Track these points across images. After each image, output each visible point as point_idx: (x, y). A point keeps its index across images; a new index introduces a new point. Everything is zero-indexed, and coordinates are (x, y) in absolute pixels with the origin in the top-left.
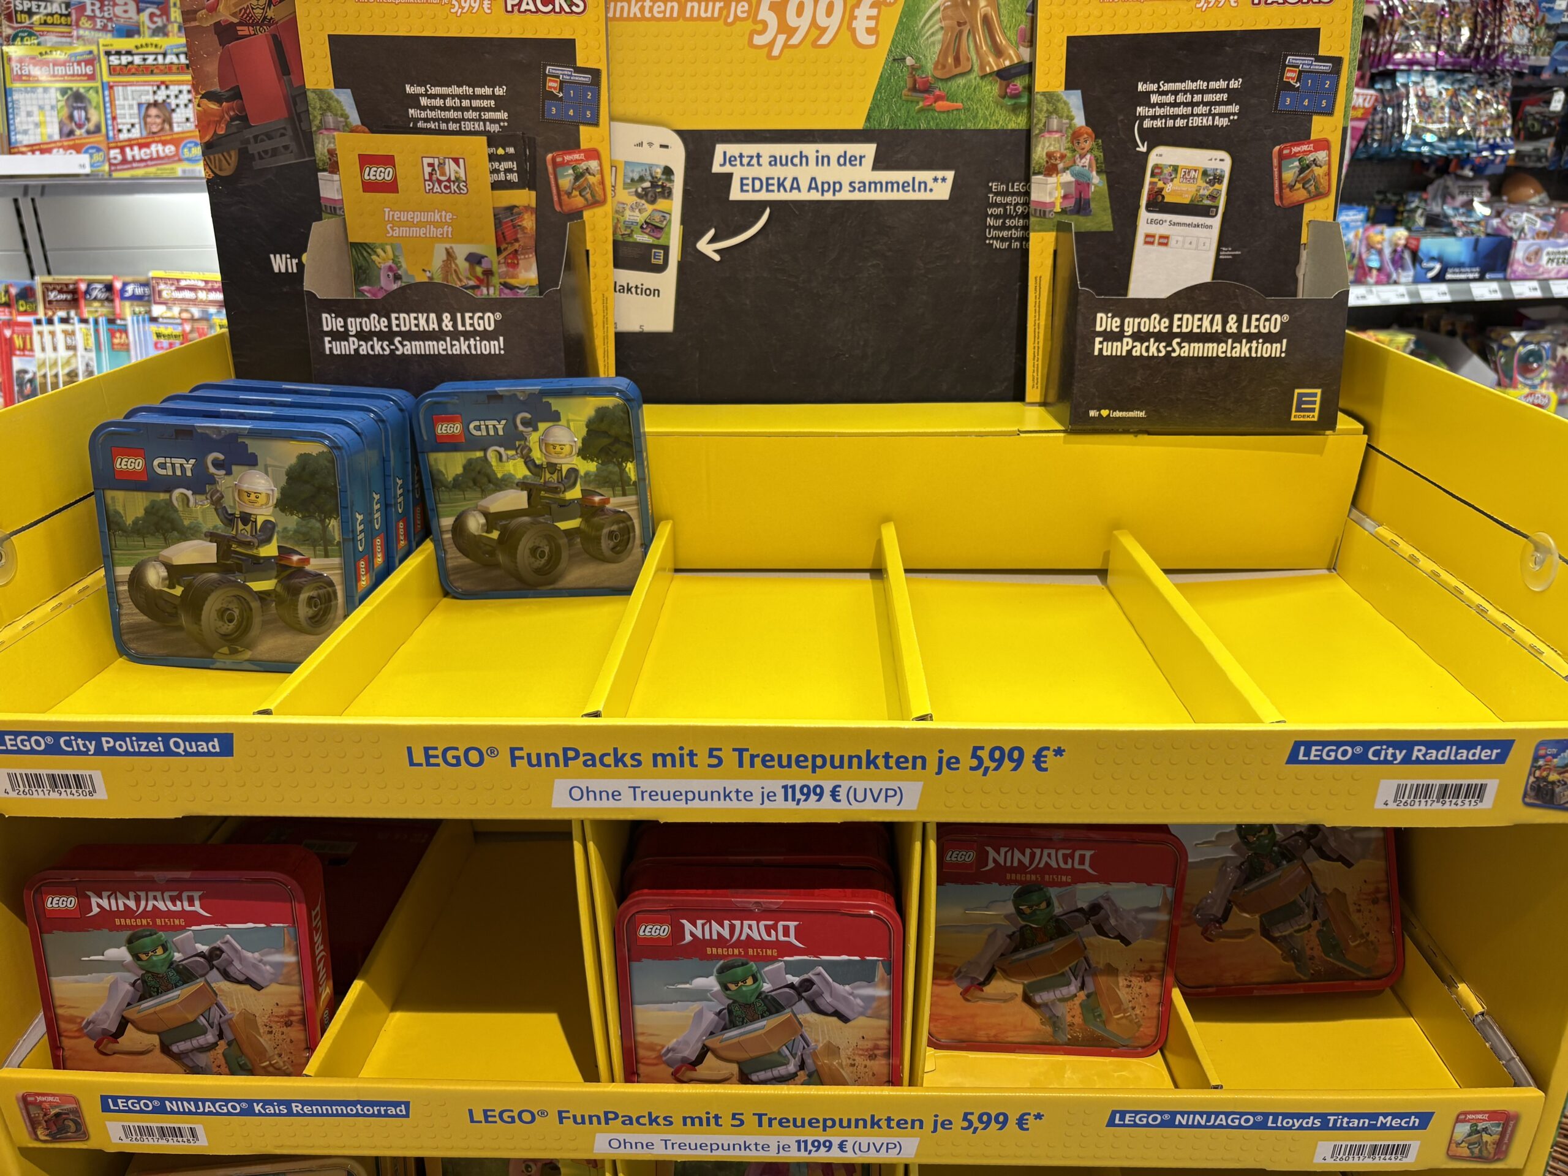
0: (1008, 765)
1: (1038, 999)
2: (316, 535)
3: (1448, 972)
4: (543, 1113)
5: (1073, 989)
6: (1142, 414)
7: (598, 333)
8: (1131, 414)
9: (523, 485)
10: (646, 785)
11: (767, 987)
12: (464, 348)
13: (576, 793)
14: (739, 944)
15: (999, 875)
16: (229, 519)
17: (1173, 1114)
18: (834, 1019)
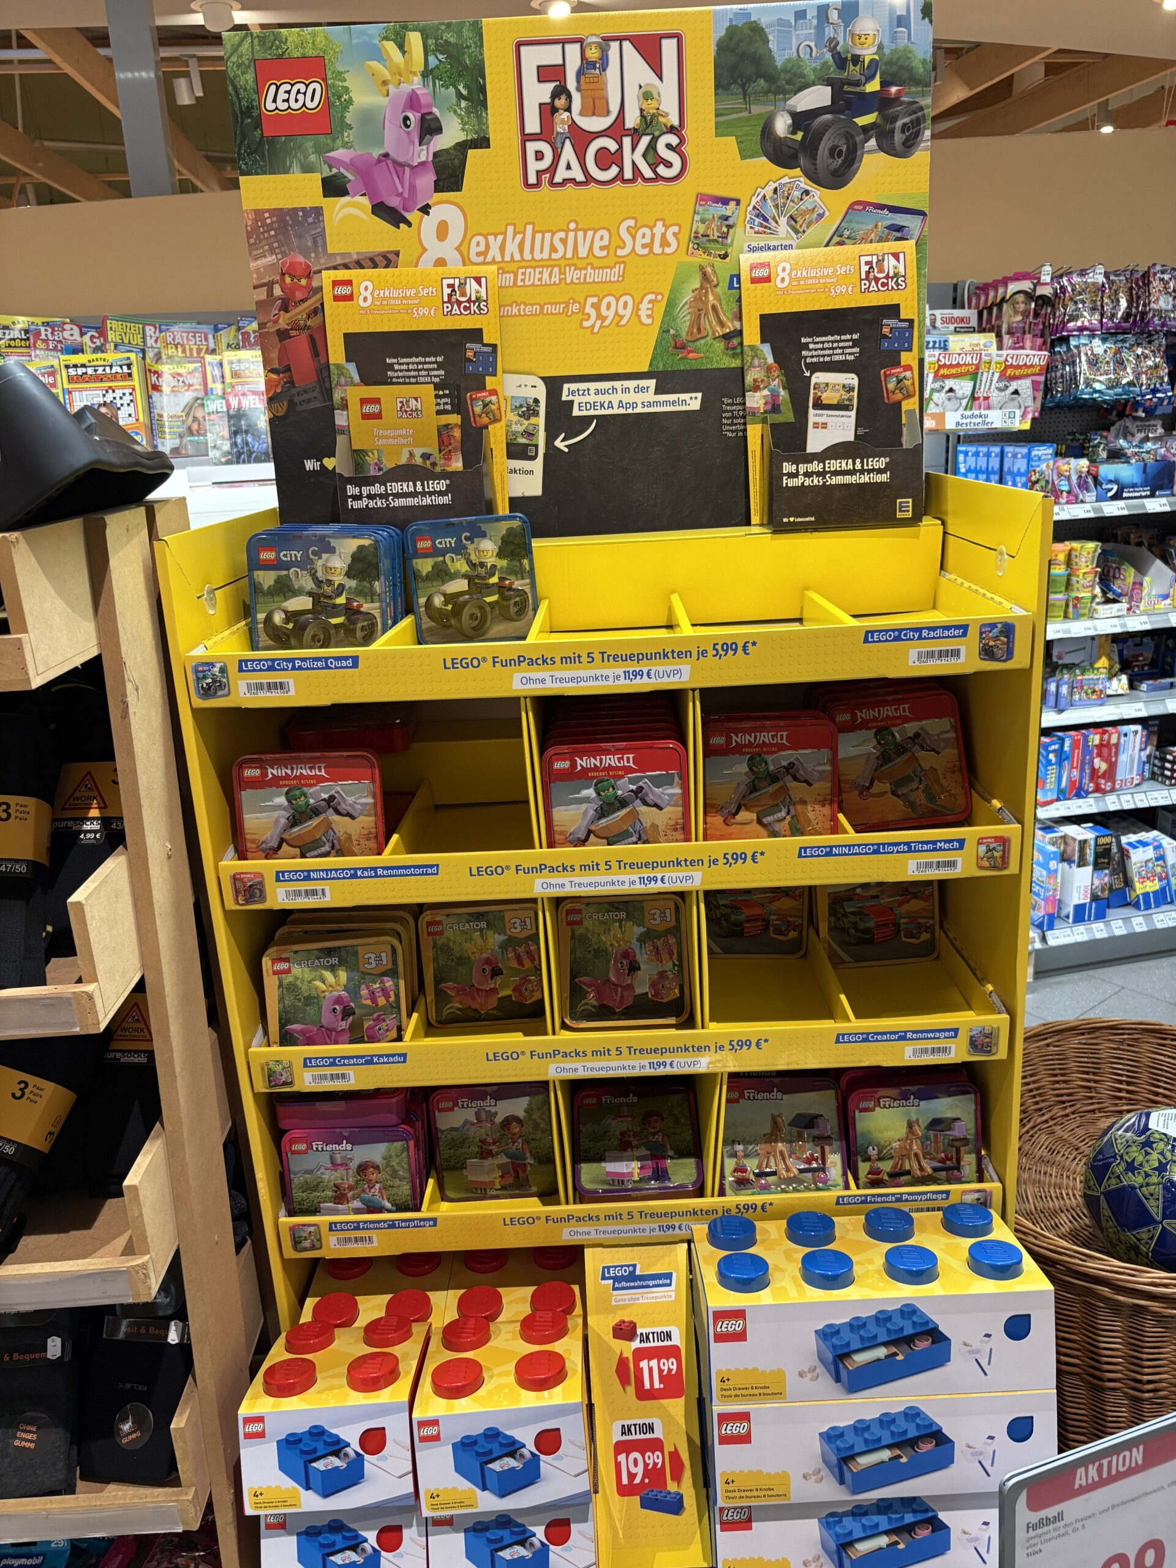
0: (731, 652)
1: (765, 820)
2: (367, 590)
3: (986, 795)
4: (508, 868)
5: (783, 813)
6: (813, 519)
7: (499, 497)
8: (807, 519)
9: (465, 576)
10: (558, 674)
11: (620, 793)
12: (429, 501)
13: (524, 681)
14: (605, 769)
15: (739, 750)
16: (319, 583)
17: (831, 847)
18: (654, 809)
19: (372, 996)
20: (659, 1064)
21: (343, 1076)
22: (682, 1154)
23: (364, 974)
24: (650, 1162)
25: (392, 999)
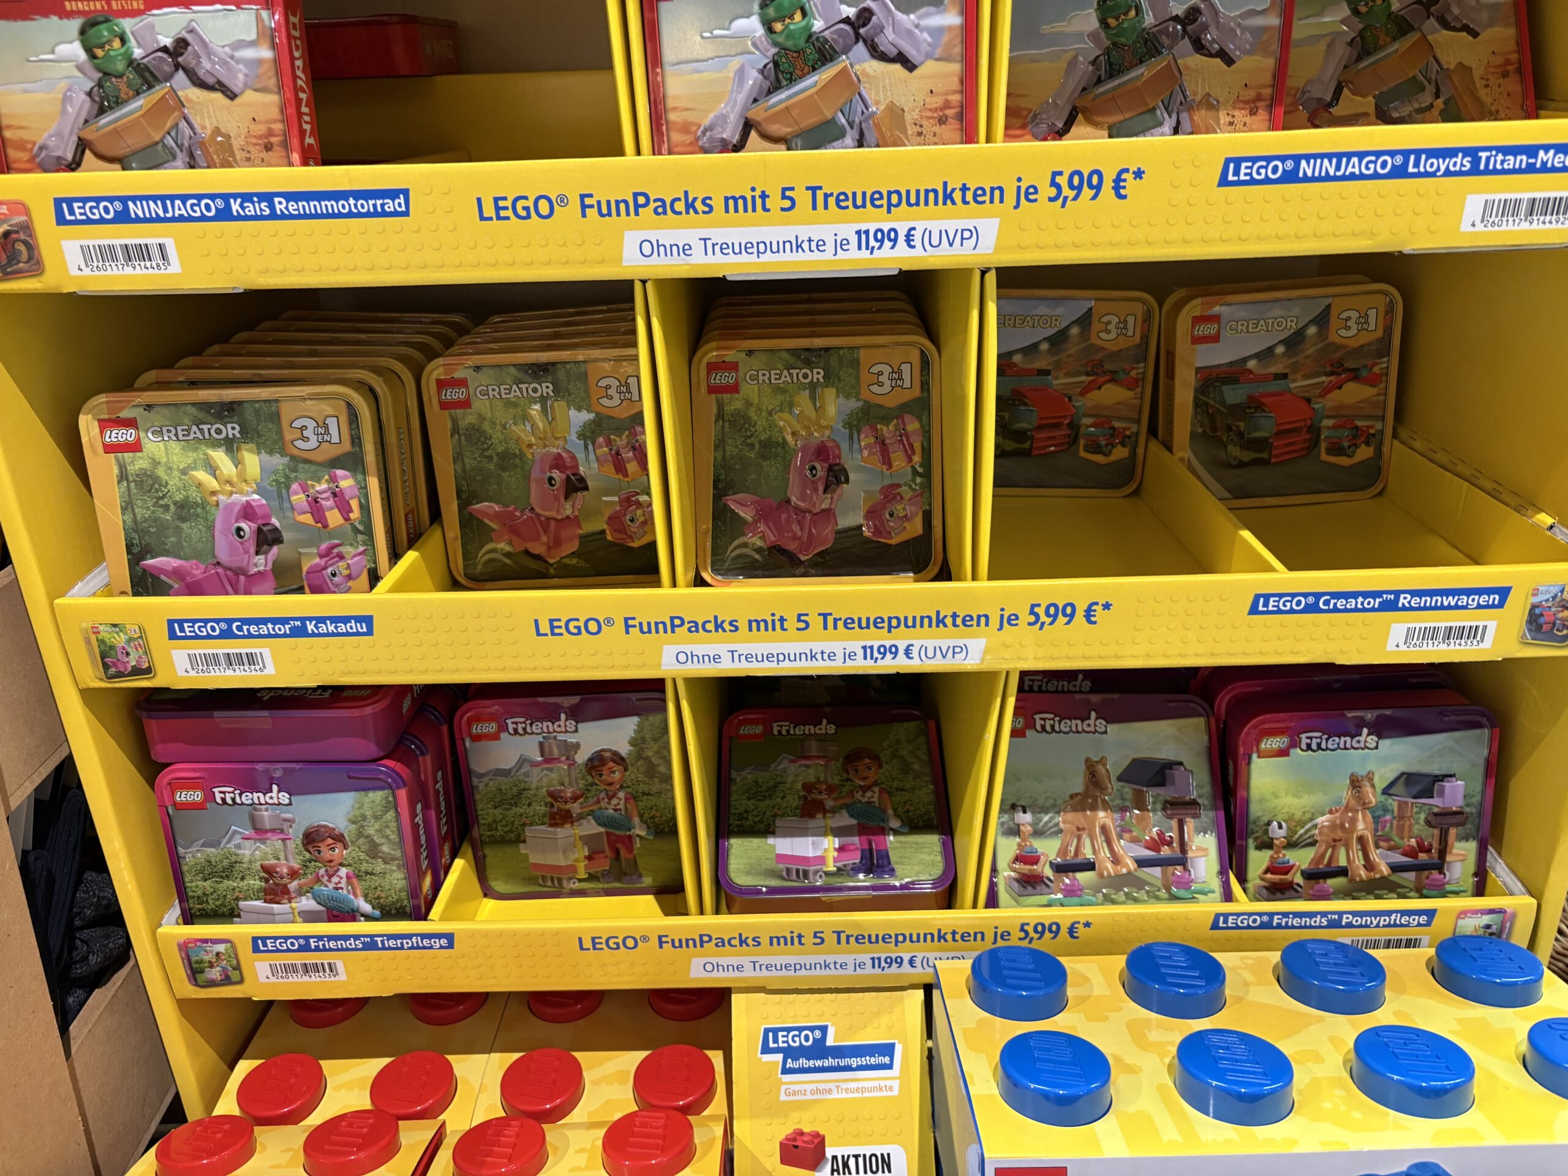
4: (563, 198)
5: (1166, 128)
11: (818, 25)
17: (1297, 161)
18: (897, 67)
19: (315, 507)
20: (884, 651)
21: (251, 659)
22: (915, 826)
23: (298, 461)
24: (856, 840)
25: (355, 515)
